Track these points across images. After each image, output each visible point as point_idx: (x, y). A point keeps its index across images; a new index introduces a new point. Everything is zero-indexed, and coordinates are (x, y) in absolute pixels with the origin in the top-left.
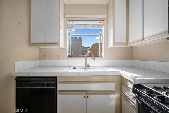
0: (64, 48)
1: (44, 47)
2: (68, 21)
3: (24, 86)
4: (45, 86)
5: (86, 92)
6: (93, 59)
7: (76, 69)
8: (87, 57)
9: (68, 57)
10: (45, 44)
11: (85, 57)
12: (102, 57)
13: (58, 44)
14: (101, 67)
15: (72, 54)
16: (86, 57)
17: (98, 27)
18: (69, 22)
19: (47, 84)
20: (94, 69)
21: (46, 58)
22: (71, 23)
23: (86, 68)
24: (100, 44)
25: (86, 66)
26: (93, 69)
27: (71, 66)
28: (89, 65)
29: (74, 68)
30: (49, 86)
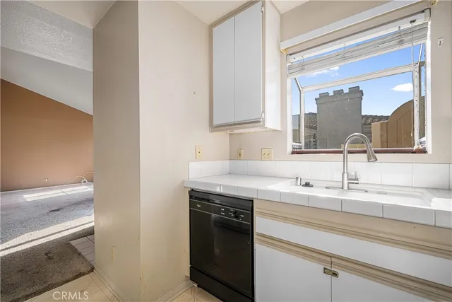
0: (280, 129)
1: (236, 131)
2: (291, 55)
3: (199, 208)
4: (230, 216)
5: (329, 259)
6: (369, 159)
7: (312, 186)
8: (350, 152)
9: (293, 153)
10: (235, 124)
11: (341, 152)
12: (424, 151)
13: (259, 122)
14: (413, 190)
15: (307, 145)
16: (346, 152)
17: (401, 42)
18: (291, 59)
19: (235, 212)
20: (379, 193)
21: (242, 154)
22: (298, 58)
23: (346, 187)
24: (416, 104)
25: (346, 182)
26: (372, 192)
27: (297, 178)
28: (357, 180)
29: (307, 185)
30: (237, 217)
